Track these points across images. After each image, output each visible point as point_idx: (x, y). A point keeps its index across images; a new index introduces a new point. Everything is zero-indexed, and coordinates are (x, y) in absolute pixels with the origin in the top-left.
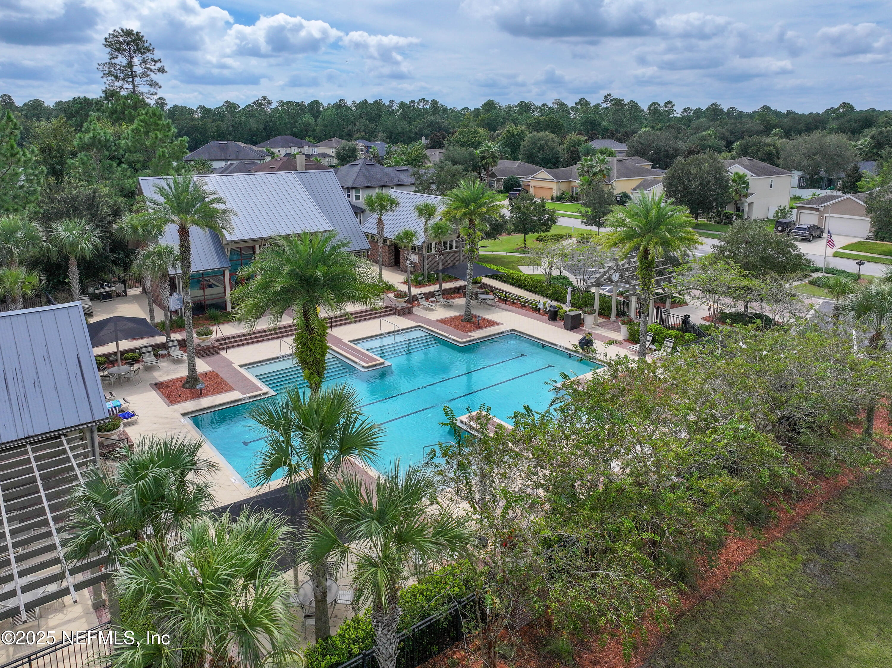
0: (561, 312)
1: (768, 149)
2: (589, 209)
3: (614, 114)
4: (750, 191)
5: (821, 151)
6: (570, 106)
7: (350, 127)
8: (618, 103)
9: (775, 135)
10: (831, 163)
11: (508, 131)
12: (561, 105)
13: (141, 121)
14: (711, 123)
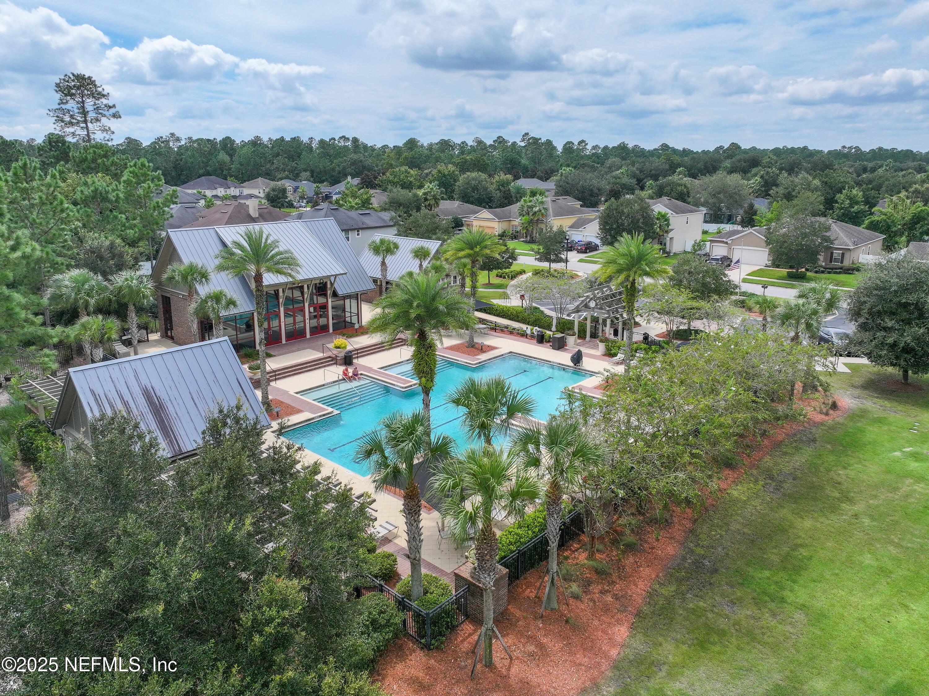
0: (546, 337)
1: (679, 188)
2: (541, 247)
3: (532, 153)
4: (670, 227)
5: (723, 190)
6: (488, 144)
7: (268, 166)
8: (536, 140)
9: (680, 173)
10: (731, 200)
11: (439, 171)
12: (480, 142)
13: (130, 172)
14: (623, 162)
